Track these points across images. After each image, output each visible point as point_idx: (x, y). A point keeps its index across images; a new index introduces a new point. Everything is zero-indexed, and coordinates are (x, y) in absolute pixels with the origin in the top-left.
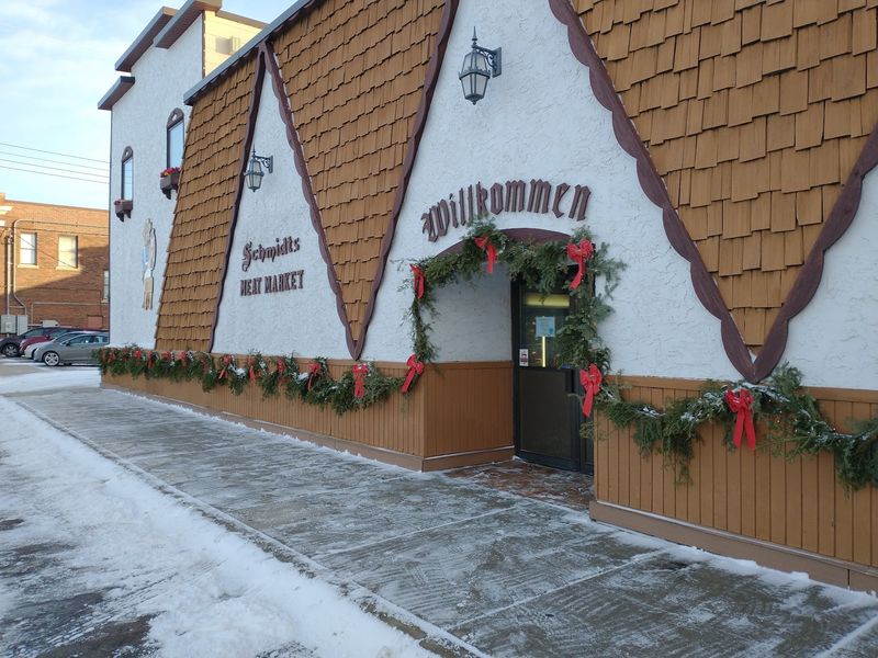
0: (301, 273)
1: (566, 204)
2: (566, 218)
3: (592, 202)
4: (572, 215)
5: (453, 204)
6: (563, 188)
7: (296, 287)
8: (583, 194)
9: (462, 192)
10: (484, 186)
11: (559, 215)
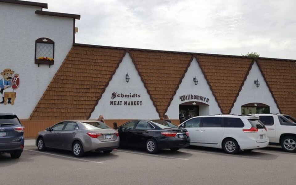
0: (141, 102)
1: (206, 100)
2: (205, 102)
3: (209, 100)
4: (206, 101)
5: (186, 96)
6: (205, 98)
7: (135, 105)
8: (208, 99)
9: (188, 95)
10: (192, 95)
11: (204, 101)
